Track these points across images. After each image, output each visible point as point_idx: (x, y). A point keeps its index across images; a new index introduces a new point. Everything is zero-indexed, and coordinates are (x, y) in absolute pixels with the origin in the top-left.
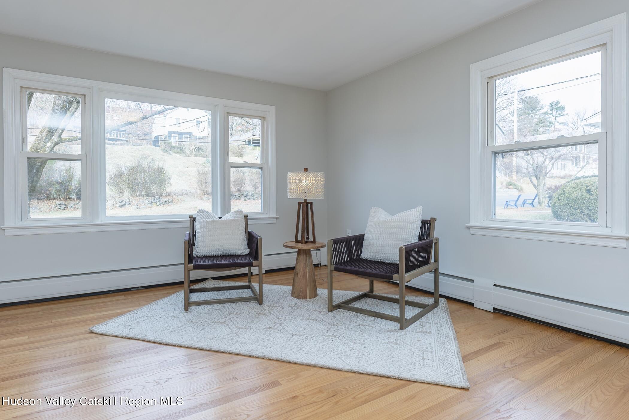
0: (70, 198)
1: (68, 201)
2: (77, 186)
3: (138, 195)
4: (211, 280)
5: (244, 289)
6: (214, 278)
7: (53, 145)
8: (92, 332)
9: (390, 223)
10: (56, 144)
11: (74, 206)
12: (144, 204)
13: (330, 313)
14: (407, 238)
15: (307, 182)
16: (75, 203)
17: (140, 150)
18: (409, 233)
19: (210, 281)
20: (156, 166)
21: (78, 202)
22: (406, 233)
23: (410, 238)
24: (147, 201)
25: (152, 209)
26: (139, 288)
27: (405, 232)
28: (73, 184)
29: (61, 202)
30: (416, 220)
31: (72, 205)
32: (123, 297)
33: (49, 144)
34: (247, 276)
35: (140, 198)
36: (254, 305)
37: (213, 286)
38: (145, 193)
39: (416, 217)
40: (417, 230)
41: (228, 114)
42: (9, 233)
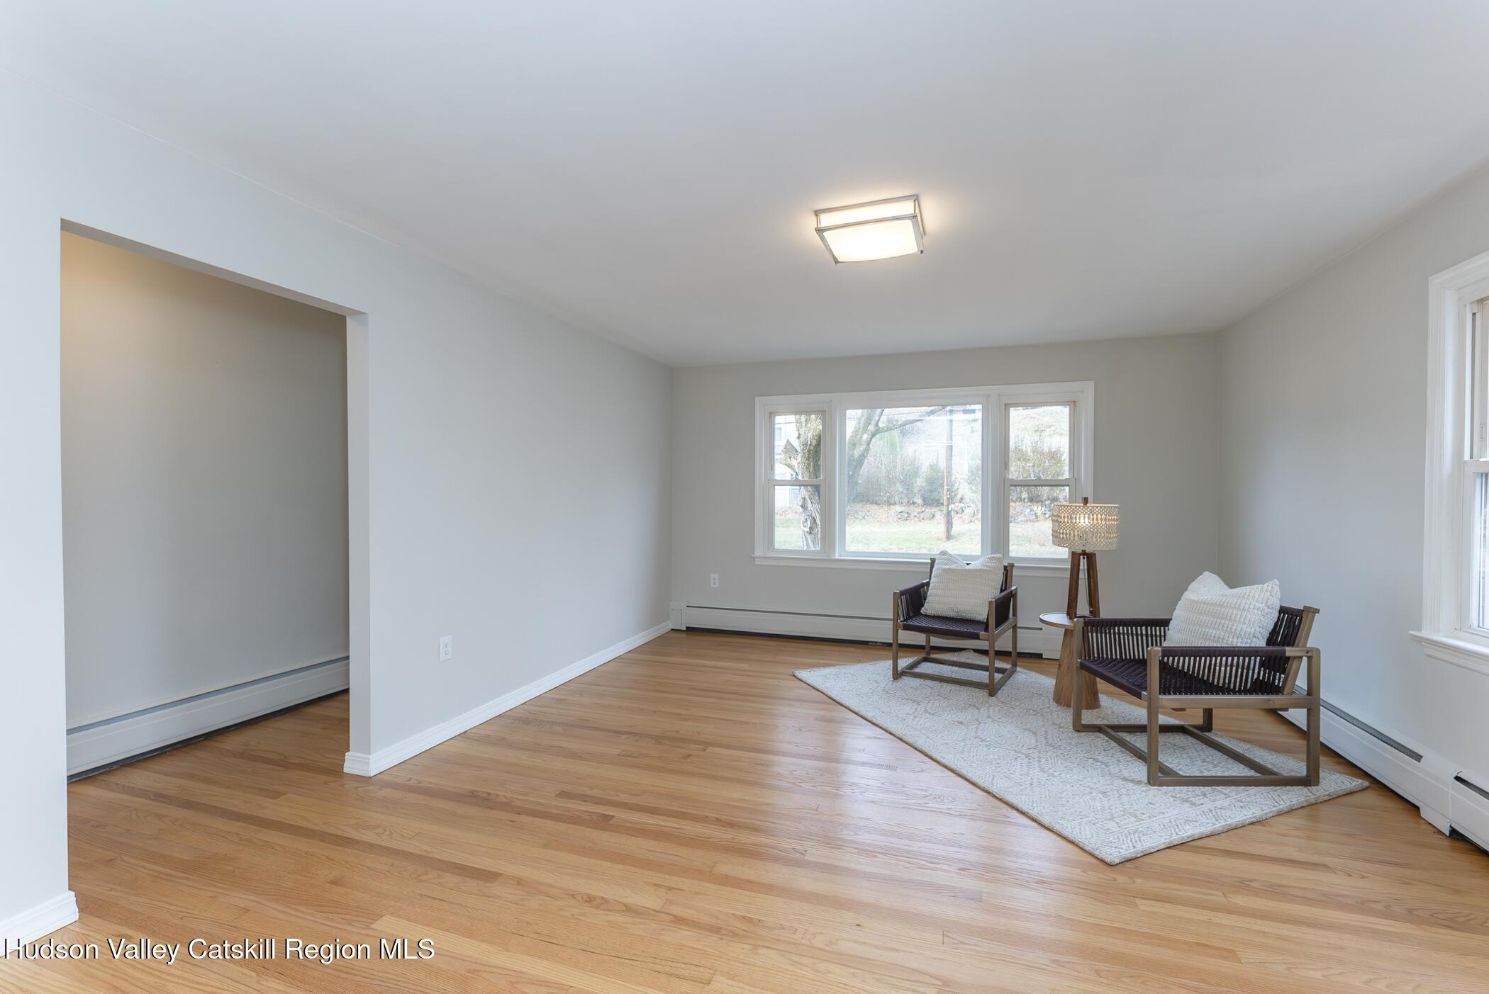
0: (914, 503)
1: (912, 508)
2: (924, 484)
3: (1014, 499)
4: (972, 651)
5: (978, 669)
6: (976, 651)
7: (870, 436)
8: (794, 676)
9: (1202, 606)
10: (873, 435)
11: (918, 516)
12: (1022, 515)
13: (1076, 734)
14: (1226, 637)
15: (1087, 520)
16: (920, 510)
17: (1033, 418)
18: (1231, 629)
19: (968, 653)
20: (1046, 450)
21: (923, 510)
22: (1227, 627)
23: (1233, 638)
24: (1028, 510)
25: (1036, 524)
26: (878, 644)
27: (1225, 625)
28: (918, 483)
29: (903, 509)
30: (1255, 605)
31: (916, 514)
32: (853, 650)
33: (865, 436)
34: (1011, 656)
35: (1017, 504)
36: (983, 694)
37: (969, 661)
38: (1027, 496)
39: (1257, 601)
40: (1256, 625)
41: (1007, 406)
42: (758, 562)
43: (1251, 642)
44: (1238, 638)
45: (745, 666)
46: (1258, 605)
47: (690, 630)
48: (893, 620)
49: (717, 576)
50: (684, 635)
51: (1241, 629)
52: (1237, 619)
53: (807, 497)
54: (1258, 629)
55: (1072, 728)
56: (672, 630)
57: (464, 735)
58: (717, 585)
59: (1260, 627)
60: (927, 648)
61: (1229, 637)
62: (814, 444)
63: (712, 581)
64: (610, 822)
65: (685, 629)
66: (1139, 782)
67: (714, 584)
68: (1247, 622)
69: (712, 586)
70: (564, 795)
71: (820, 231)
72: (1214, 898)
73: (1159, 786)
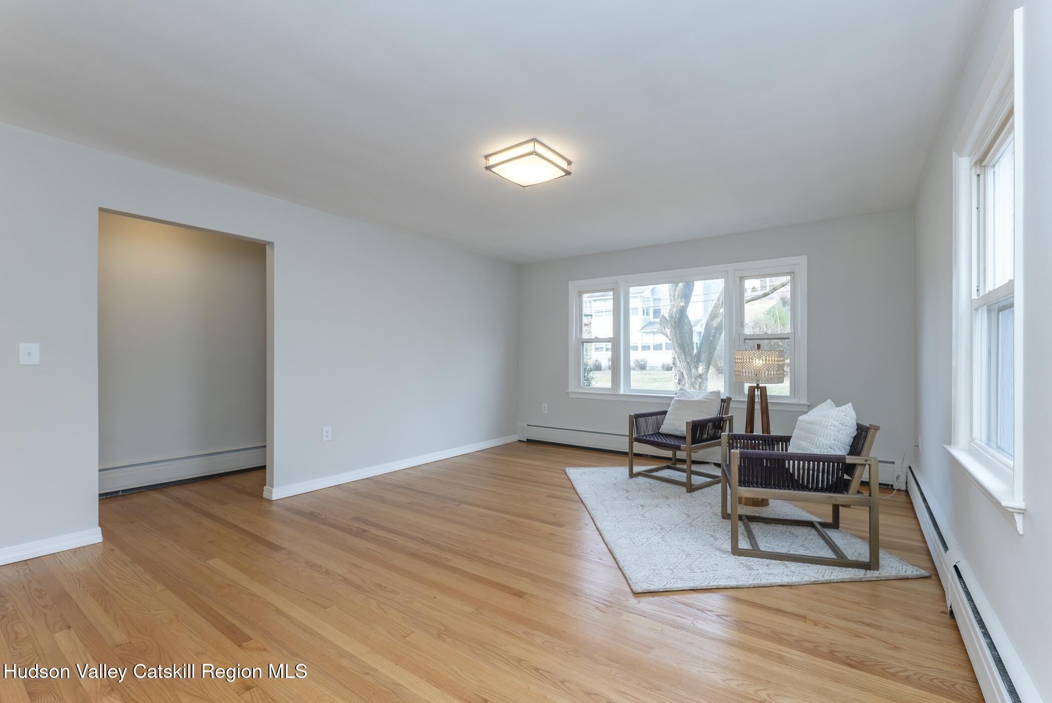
8: (564, 471)
22: (812, 440)
39: (834, 420)
40: (832, 439)
41: (742, 279)
42: (571, 396)
43: (828, 451)
44: (818, 448)
45: (540, 463)
46: (834, 422)
47: (529, 441)
48: (629, 436)
49: (546, 405)
50: (525, 445)
51: (820, 442)
52: (819, 433)
53: (676, 357)
54: (833, 441)
55: (720, 515)
56: (519, 441)
57: (338, 486)
58: (546, 412)
59: (835, 440)
60: (673, 460)
61: (812, 447)
62: (678, 317)
63: (543, 409)
64: (364, 534)
65: (526, 440)
66: (726, 552)
67: (544, 410)
68: (825, 436)
69: (543, 412)
70: (356, 519)
71: (488, 168)
72: (683, 620)
73: (739, 555)
